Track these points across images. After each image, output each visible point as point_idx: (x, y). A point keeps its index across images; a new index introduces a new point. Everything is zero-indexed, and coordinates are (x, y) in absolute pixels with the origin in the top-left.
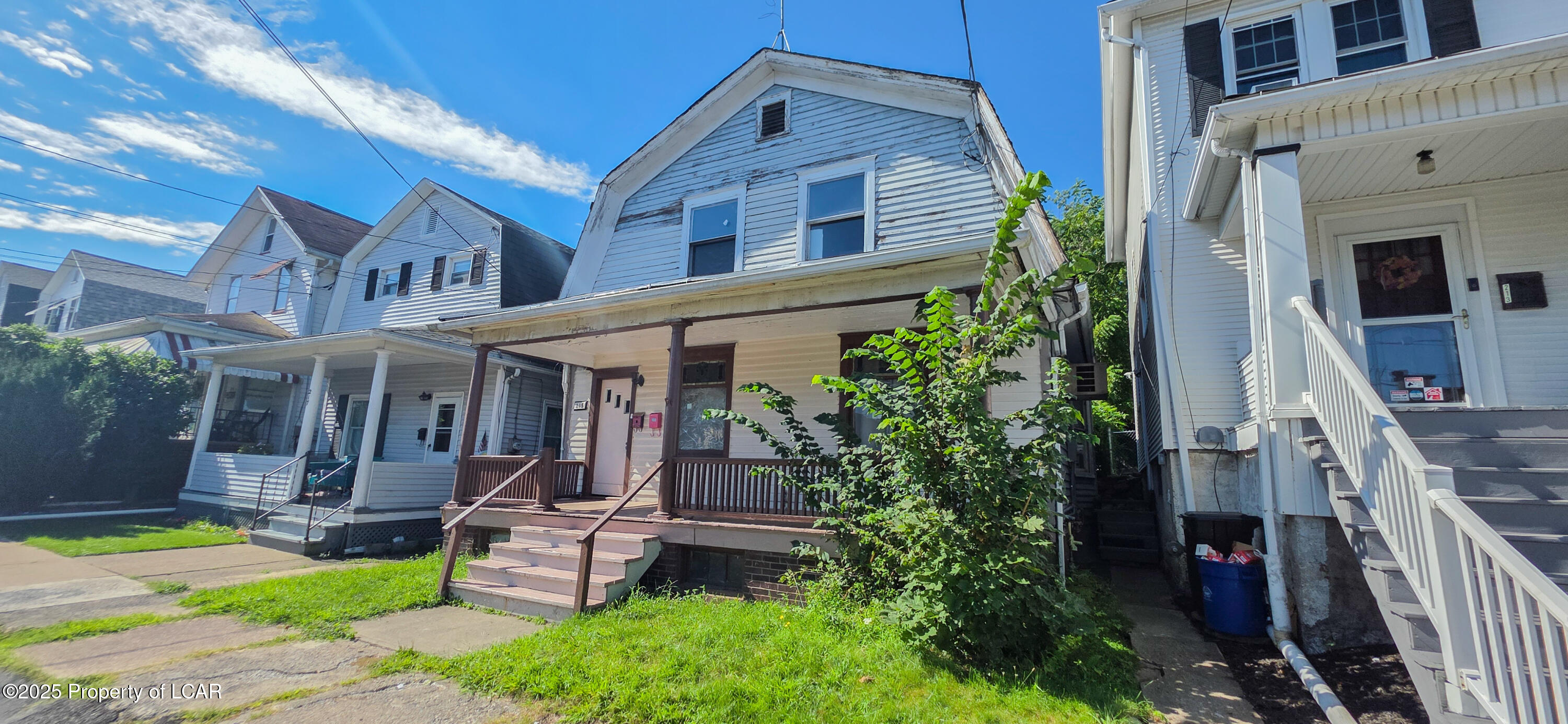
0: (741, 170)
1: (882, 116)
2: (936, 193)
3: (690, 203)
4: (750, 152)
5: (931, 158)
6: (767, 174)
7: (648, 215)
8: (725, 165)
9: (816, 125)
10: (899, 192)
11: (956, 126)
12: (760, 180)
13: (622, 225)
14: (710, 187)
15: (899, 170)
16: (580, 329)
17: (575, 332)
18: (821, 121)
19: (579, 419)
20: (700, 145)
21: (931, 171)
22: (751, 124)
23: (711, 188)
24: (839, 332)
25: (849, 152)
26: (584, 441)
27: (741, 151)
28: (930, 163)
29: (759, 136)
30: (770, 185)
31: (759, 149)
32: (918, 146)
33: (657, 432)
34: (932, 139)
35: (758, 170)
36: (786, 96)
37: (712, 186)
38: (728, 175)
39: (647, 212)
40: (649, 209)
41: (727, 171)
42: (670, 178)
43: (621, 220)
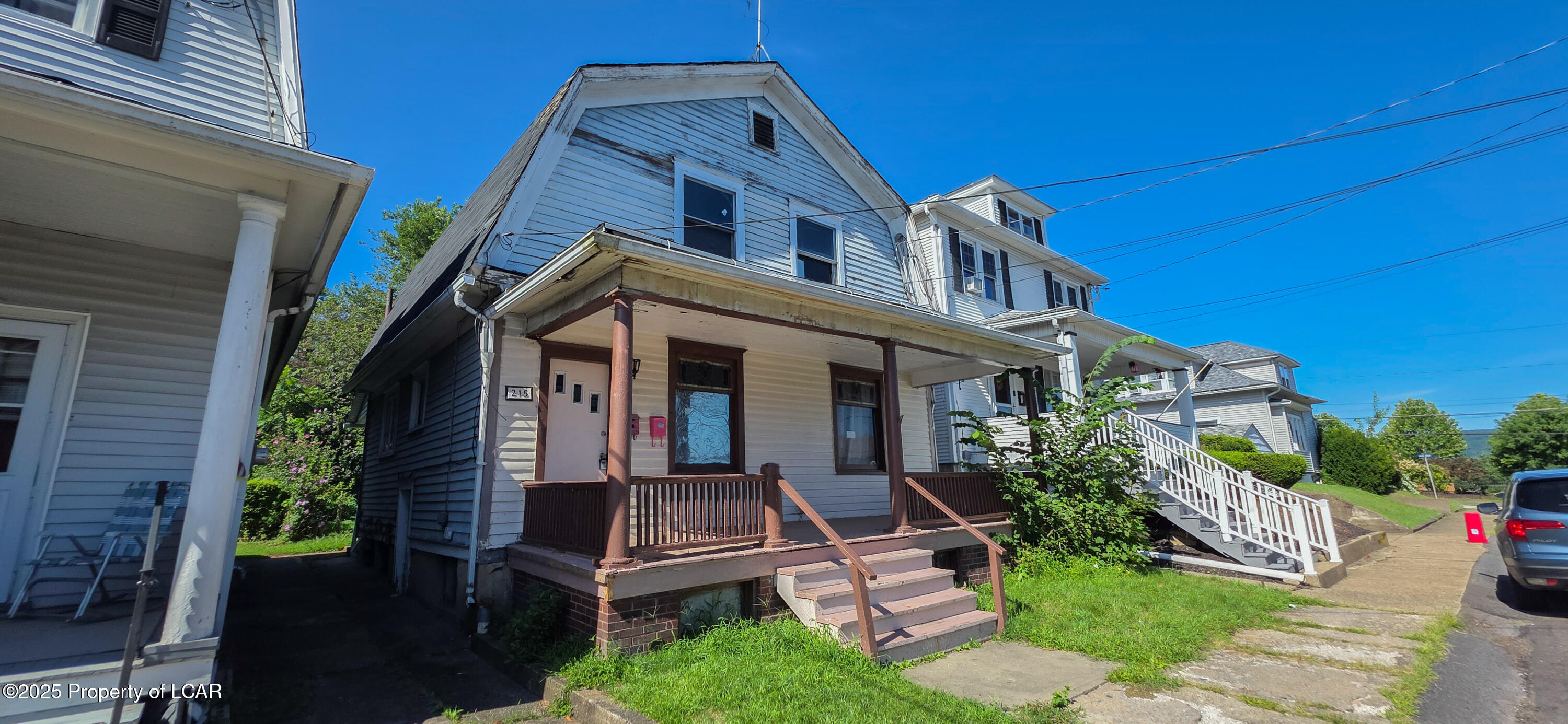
0: (736, 163)
1: (843, 188)
2: (877, 270)
3: (684, 168)
4: (743, 149)
5: (872, 242)
6: (761, 184)
7: (622, 148)
8: (719, 147)
9: (798, 164)
10: (856, 258)
11: (883, 227)
12: (756, 186)
13: (581, 141)
14: (703, 162)
15: (856, 240)
16: (803, 319)
17: (798, 321)
18: (803, 162)
19: (517, 415)
20: (688, 104)
21: (873, 251)
22: (741, 120)
23: (706, 163)
24: (829, 360)
25: (823, 204)
26: (531, 450)
27: (735, 143)
28: (871, 245)
29: (752, 139)
30: (765, 196)
31: (752, 153)
32: (865, 227)
33: (657, 441)
34: (871, 227)
35: (753, 174)
36: (774, 116)
37: (707, 163)
38: (723, 161)
39: (621, 145)
40: (625, 143)
41: (721, 155)
42: (652, 119)
43: (578, 133)
